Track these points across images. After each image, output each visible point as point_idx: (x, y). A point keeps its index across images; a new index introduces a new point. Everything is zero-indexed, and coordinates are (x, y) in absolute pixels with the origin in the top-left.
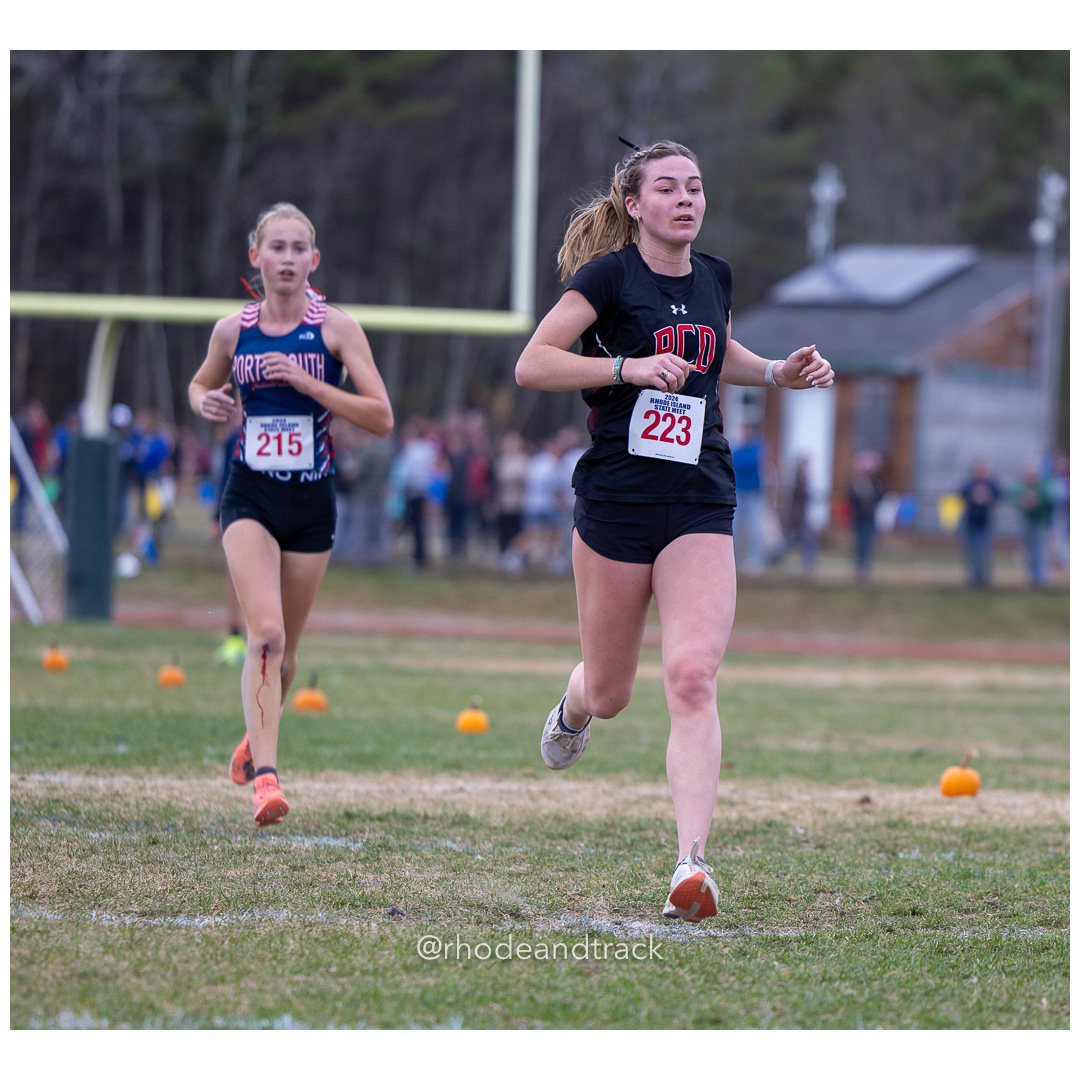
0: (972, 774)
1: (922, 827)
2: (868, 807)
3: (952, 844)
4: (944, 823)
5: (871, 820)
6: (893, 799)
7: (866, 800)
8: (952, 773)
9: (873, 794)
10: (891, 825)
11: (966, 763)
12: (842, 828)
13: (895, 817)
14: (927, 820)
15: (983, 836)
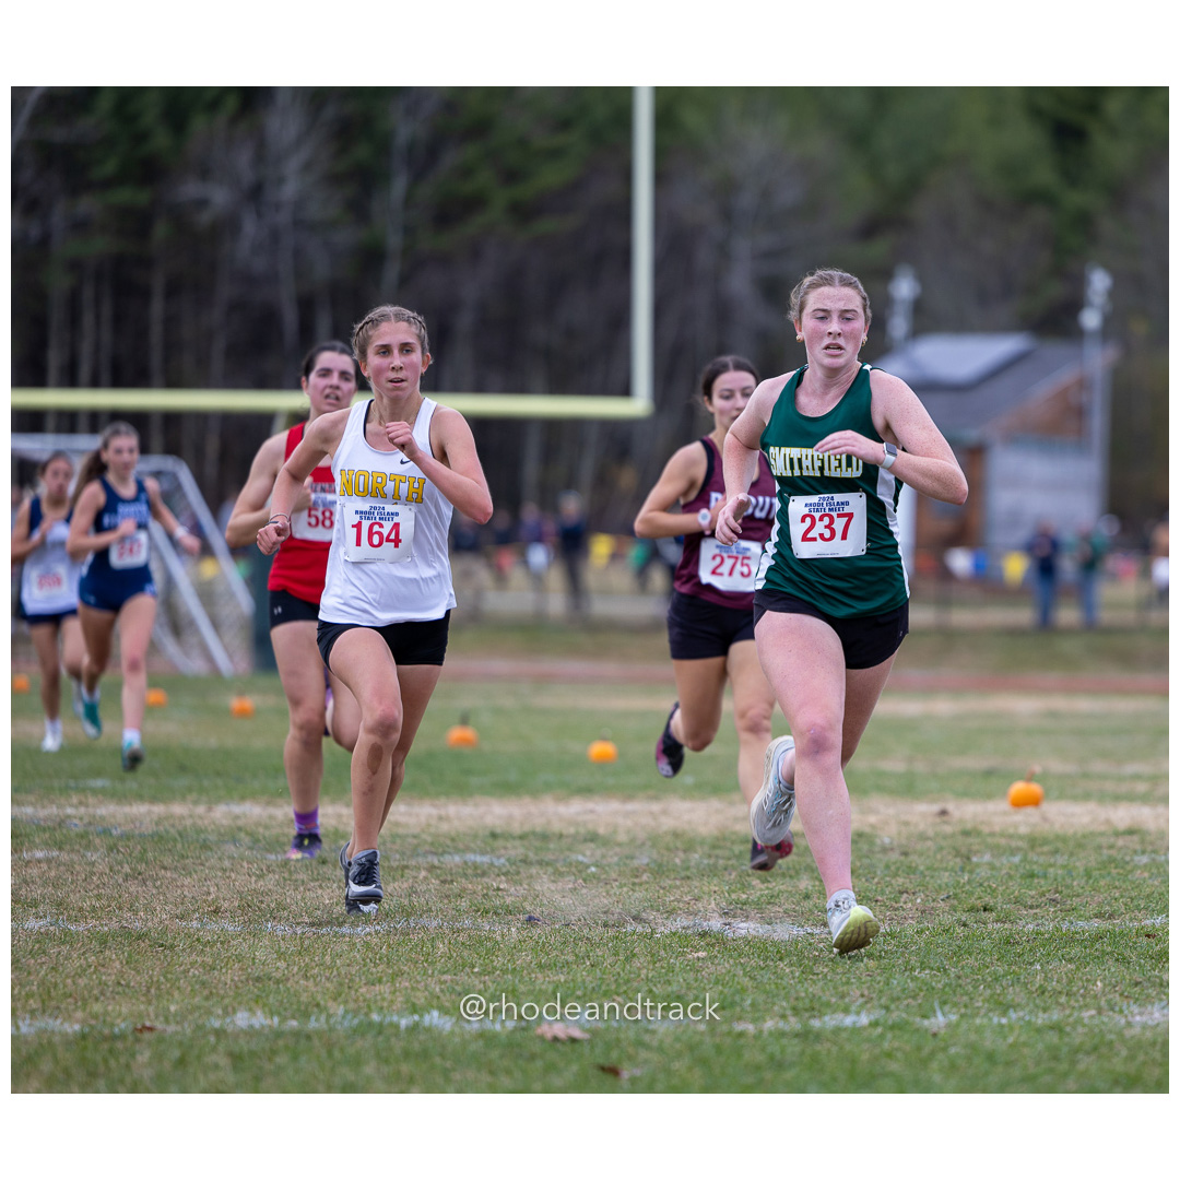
0: (1035, 788)
1: (992, 834)
2: (945, 818)
3: (1018, 849)
4: (1011, 831)
5: (948, 829)
6: (968, 811)
7: (944, 813)
8: (1018, 787)
9: (950, 807)
10: (966, 833)
11: (1030, 778)
12: (923, 837)
13: (969, 826)
14: (997, 829)
15: (1045, 841)
